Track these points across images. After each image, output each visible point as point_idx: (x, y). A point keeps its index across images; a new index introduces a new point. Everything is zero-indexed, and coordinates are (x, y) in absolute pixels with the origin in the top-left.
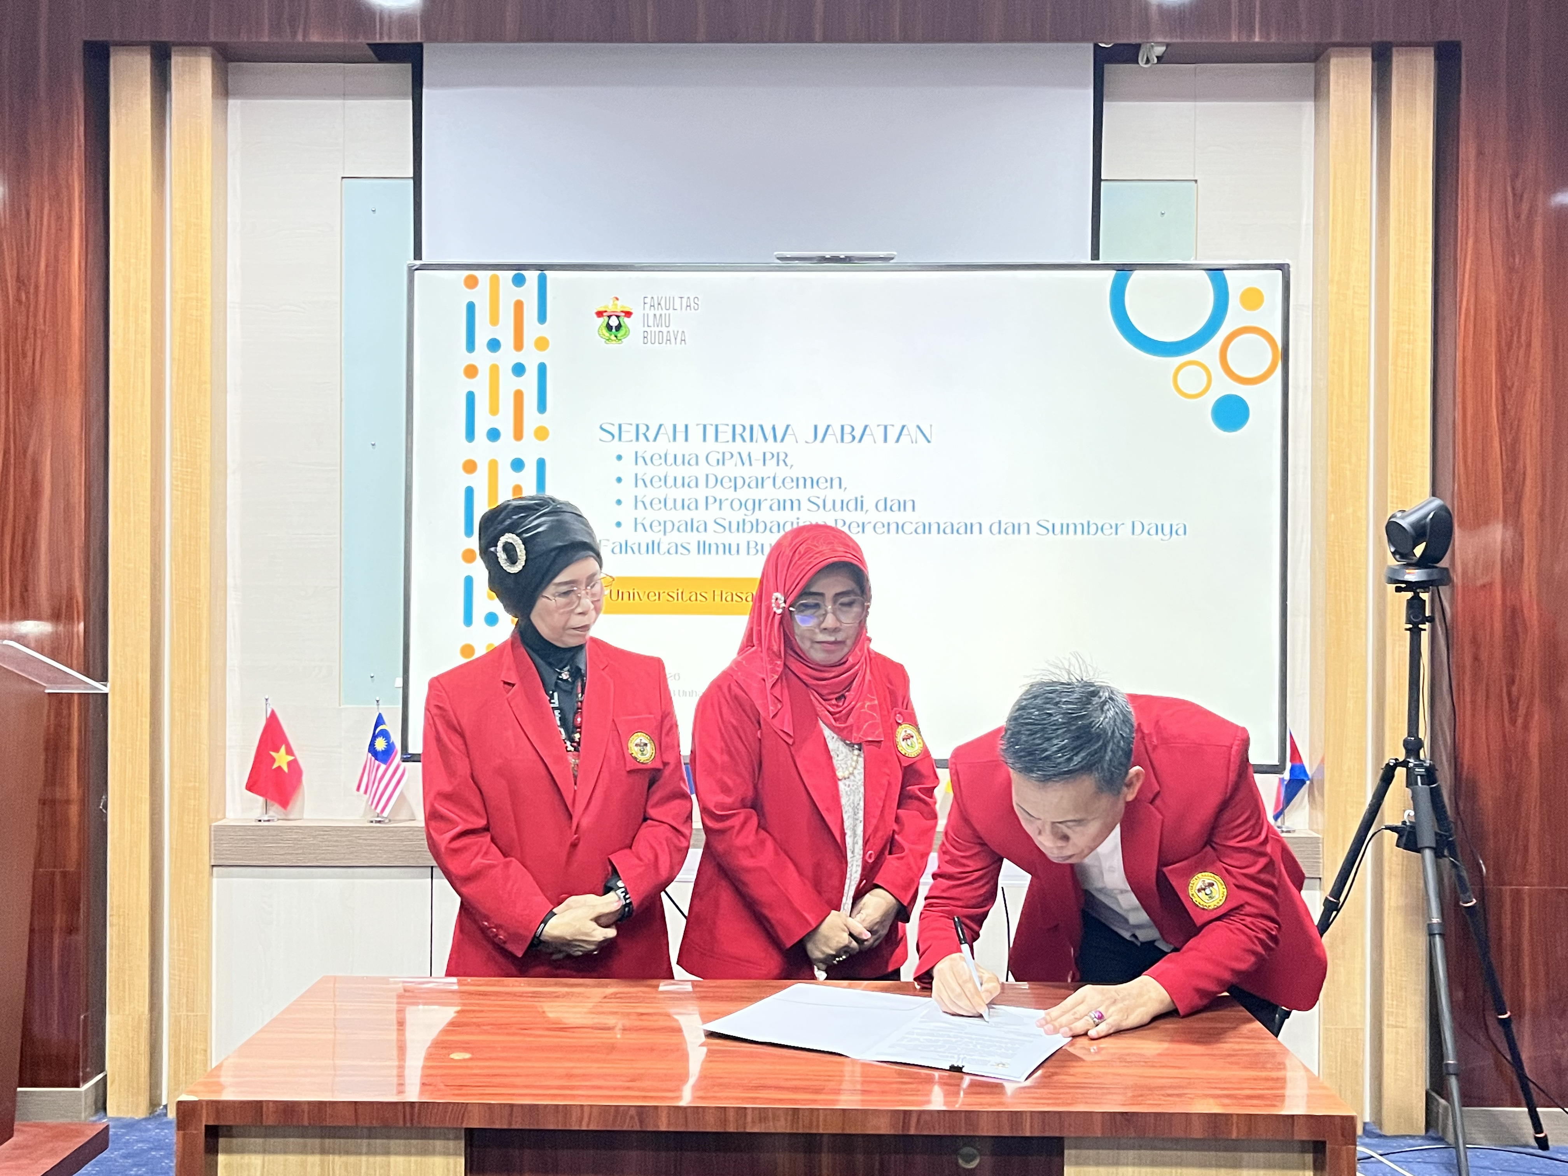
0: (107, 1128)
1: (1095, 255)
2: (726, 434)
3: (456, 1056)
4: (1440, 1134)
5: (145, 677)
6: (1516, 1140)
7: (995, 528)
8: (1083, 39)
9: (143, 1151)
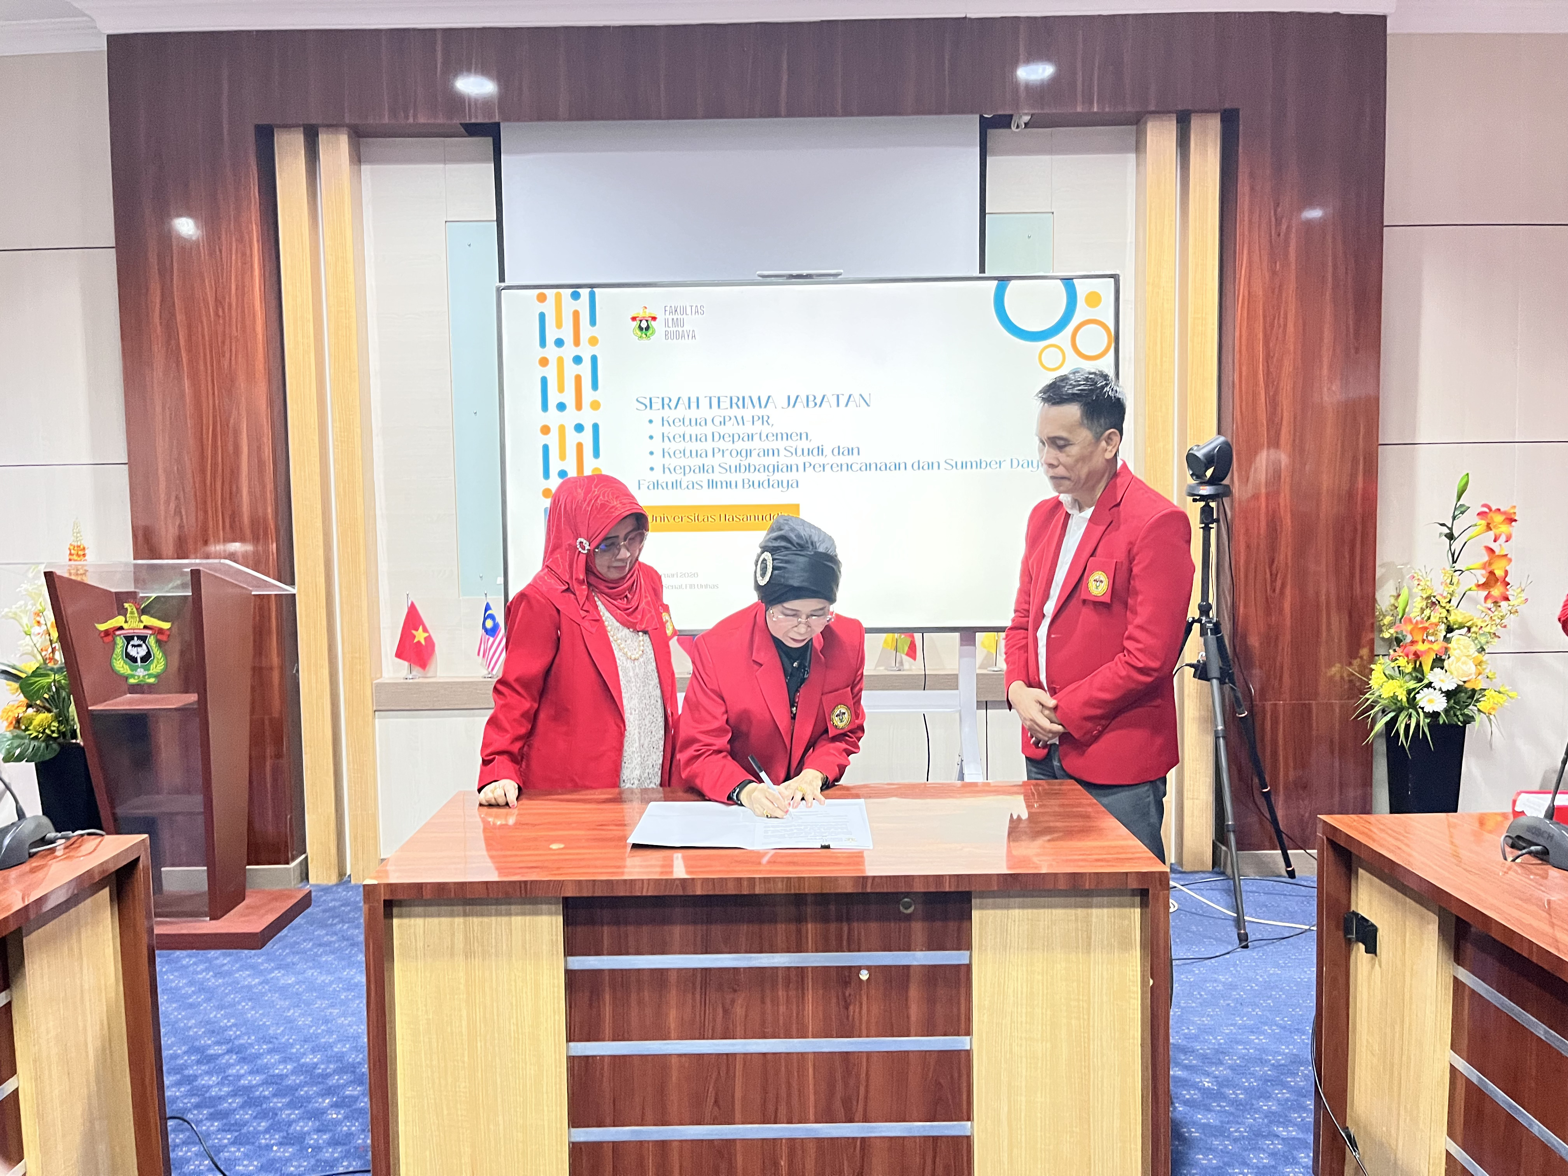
0: (310, 892)
1: (982, 269)
2: (725, 404)
3: (554, 846)
4: (1222, 869)
5: (322, 580)
6: (1273, 872)
7: (916, 466)
8: (972, 112)
9: (334, 908)
